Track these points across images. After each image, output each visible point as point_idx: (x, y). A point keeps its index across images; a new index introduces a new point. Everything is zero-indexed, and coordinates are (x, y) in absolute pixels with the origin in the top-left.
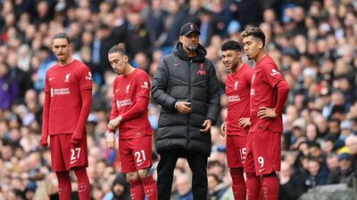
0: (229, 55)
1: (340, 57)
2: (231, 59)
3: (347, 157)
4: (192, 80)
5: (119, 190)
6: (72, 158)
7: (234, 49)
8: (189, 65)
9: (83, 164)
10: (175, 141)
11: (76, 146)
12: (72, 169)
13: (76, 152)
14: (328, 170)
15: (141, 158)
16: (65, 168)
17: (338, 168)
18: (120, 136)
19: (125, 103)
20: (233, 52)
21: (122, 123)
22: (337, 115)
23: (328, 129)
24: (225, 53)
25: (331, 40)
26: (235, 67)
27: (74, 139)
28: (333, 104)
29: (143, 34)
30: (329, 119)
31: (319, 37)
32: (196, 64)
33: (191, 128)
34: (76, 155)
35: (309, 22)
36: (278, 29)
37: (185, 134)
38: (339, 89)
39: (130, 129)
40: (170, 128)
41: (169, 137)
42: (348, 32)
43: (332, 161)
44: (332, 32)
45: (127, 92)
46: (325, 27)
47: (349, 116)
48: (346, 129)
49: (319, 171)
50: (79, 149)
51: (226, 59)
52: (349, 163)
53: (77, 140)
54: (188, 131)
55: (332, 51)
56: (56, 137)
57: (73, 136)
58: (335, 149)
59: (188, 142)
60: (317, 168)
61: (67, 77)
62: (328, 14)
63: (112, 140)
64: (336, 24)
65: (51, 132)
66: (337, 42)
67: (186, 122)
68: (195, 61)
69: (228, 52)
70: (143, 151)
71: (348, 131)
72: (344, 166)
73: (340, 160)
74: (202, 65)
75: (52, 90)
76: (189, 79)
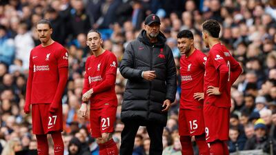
0: (183, 42)
1: (251, 42)
2: (185, 45)
3: (262, 127)
4: (153, 63)
5: (74, 150)
6: (50, 124)
7: (188, 37)
8: (152, 49)
9: (58, 129)
10: (137, 113)
11: (52, 114)
12: (49, 133)
13: (53, 119)
14: (245, 138)
15: (106, 123)
16: (43, 132)
17: (255, 136)
18: (91, 107)
19: (96, 79)
20: (186, 40)
21: (93, 95)
22: (251, 92)
23: (244, 102)
24: (180, 40)
25: (243, 27)
26: (188, 52)
27: (52, 108)
28: (247, 81)
29: (84, 17)
30: (245, 94)
31: (234, 25)
32: (157, 49)
33: (152, 102)
34: (52, 122)
35: (224, 12)
36: (198, 17)
37: (146, 107)
38: (251, 69)
39: (100, 101)
40: (134, 102)
41: (133, 109)
42: (258, 21)
43: (249, 130)
44: (244, 21)
45: (99, 70)
46: (238, 17)
47: (261, 92)
48: (260, 103)
49: (238, 138)
50: (56, 117)
51: (181, 45)
52: (263, 132)
53: (54, 109)
54: (149, 105)
55: (244, 37)
56: (36, 106)
57: (51, 105)
58: (251, 120)
59: (148, 114)
60: (236, 136)
61: (48, 56)
62: (239, 5)
63: (85, 110)
64: (247, 15)
65: (33, 102)
66: (248, 30)
67: (147, 97)
68: (156, 47)
69: (183, 39)
70: (108, 119)
71: (262, 106)
72: (259, 134)
73: (256, 130)
74: (162, 50)
75: (34, 66)
76: (151, 61)
